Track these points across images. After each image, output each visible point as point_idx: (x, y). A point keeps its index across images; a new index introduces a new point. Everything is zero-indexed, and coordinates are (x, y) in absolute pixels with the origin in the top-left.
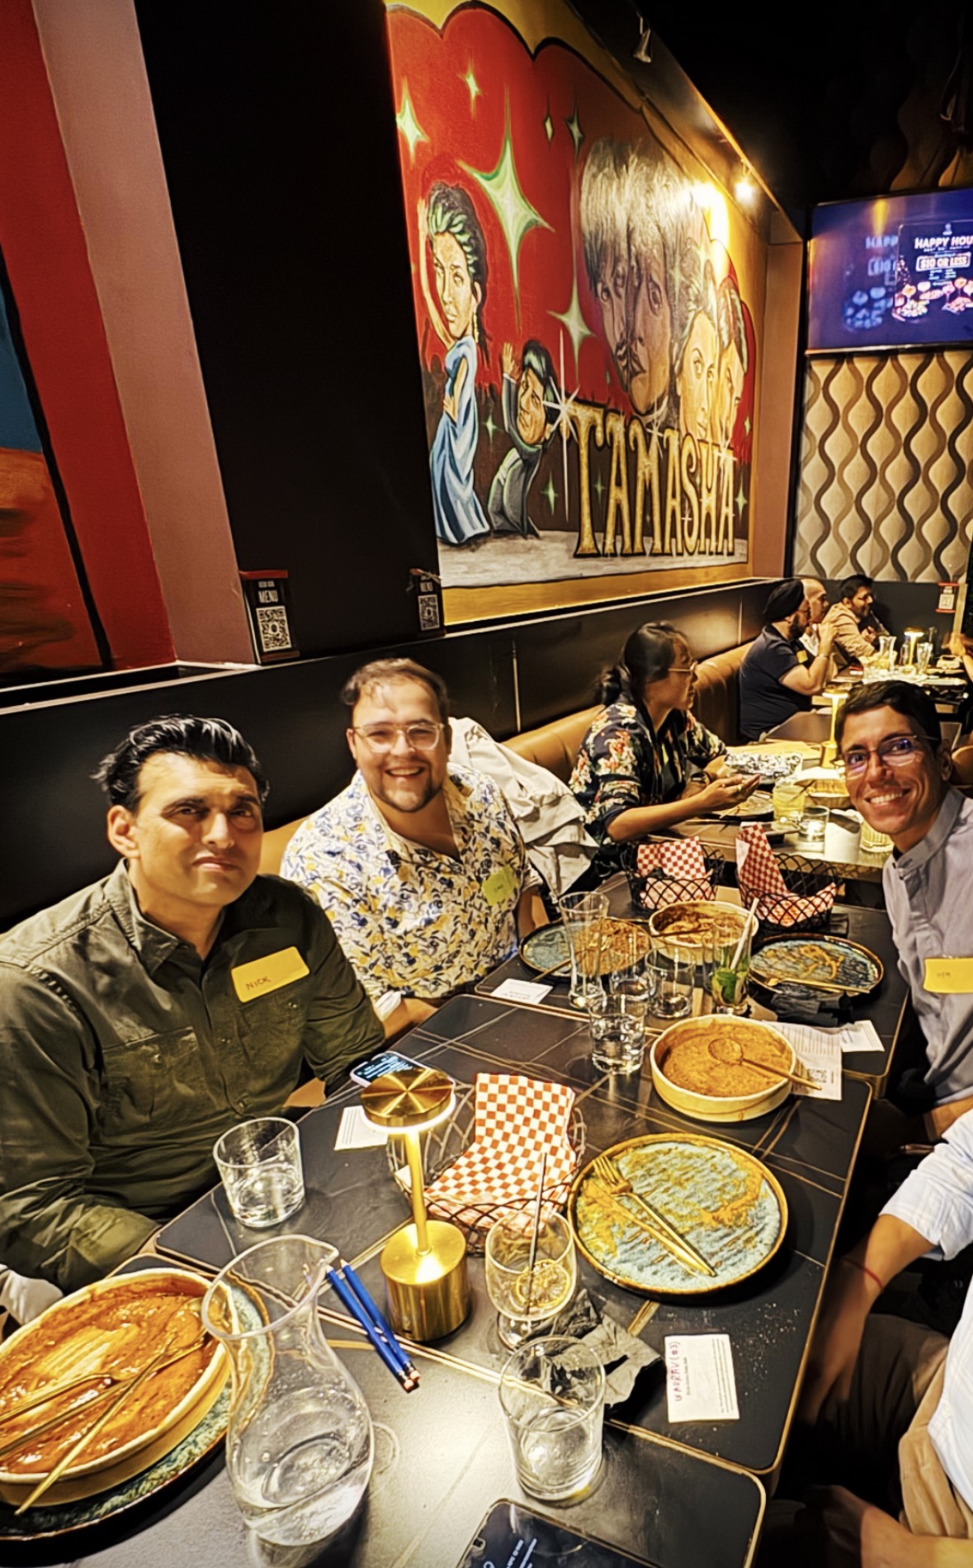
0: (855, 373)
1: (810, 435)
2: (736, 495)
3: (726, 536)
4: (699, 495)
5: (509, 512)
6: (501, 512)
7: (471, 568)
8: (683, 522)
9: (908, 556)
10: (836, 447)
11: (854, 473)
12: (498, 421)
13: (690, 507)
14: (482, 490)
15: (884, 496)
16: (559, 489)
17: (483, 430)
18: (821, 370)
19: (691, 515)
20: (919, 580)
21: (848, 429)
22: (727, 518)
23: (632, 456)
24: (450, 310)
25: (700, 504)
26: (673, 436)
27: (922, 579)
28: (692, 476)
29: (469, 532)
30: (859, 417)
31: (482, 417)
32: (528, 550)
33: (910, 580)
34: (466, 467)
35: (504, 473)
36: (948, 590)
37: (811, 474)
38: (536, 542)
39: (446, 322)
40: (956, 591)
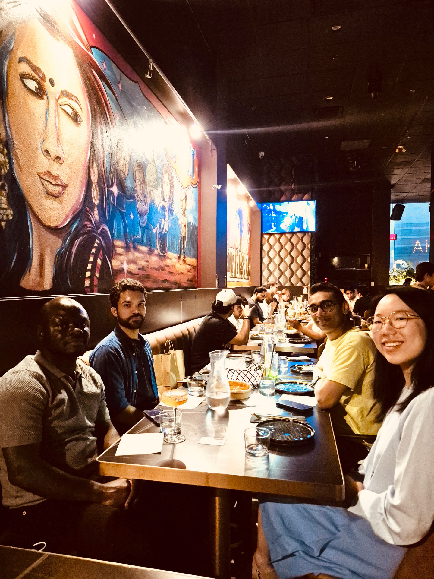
0: (275, 238)
1: (264, 251)
9: (293, 280)
10: (272, 254)
11: (277, 260)
15: (285, 265)
18: (266, 237)
20: (297, 286)
21: (275, 250)
27: (298, 285)
30: (277, 247)
33: (294, 286)
36: (305, 288)
37: (266, 260)
40: (307, 288)
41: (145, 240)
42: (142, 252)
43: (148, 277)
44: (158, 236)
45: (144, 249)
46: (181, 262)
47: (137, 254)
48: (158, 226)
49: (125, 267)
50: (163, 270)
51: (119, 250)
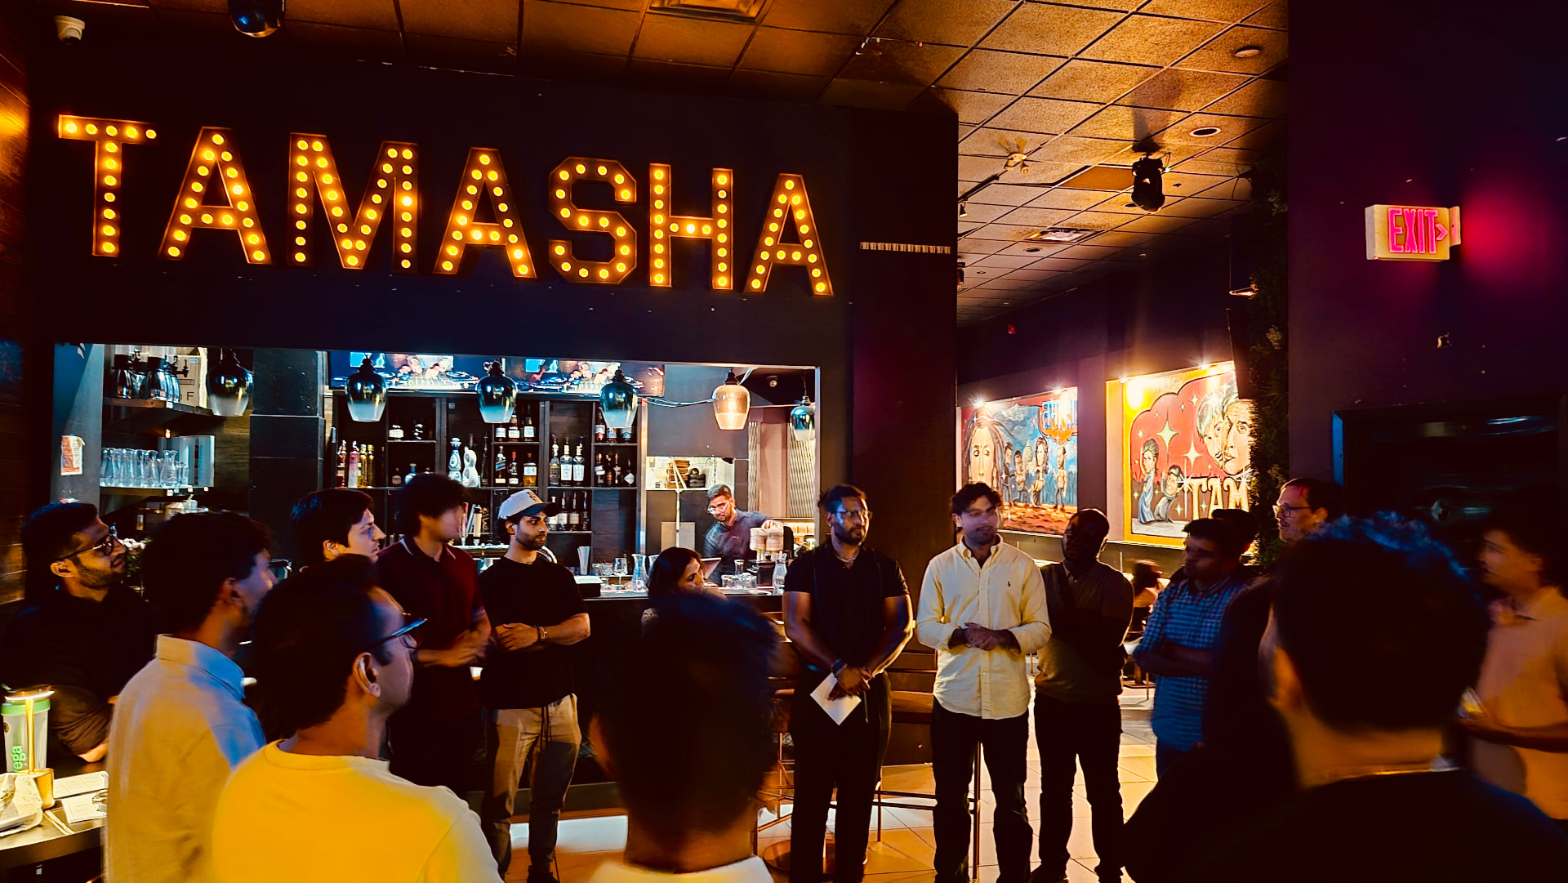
5: (1161, 515)
6: (1159, 515)
7: (1148, 529)
12: (1160, 490)
14: (1153, 510)
16: (1182, 506)
17: (1154, 494)
23: (1225, 493)
24: (1147, 467)
29: (1148, 520)
31: (1154, 490)
32: (1168, 527)
34: (1148, 504)
35: (1160, 504)
38: (1171, 524)
39: (1145, 470)
41: (1022, 499)
42: (1020, 507)
43: (1024, 523)
44: (1033, 494)
45: (1022, 505)
46: (1058, 511)
47: (1016, 508)
48: (1032, 486)
49: (1009, 517)
50: (1038, 518)
51: (1006, 508)
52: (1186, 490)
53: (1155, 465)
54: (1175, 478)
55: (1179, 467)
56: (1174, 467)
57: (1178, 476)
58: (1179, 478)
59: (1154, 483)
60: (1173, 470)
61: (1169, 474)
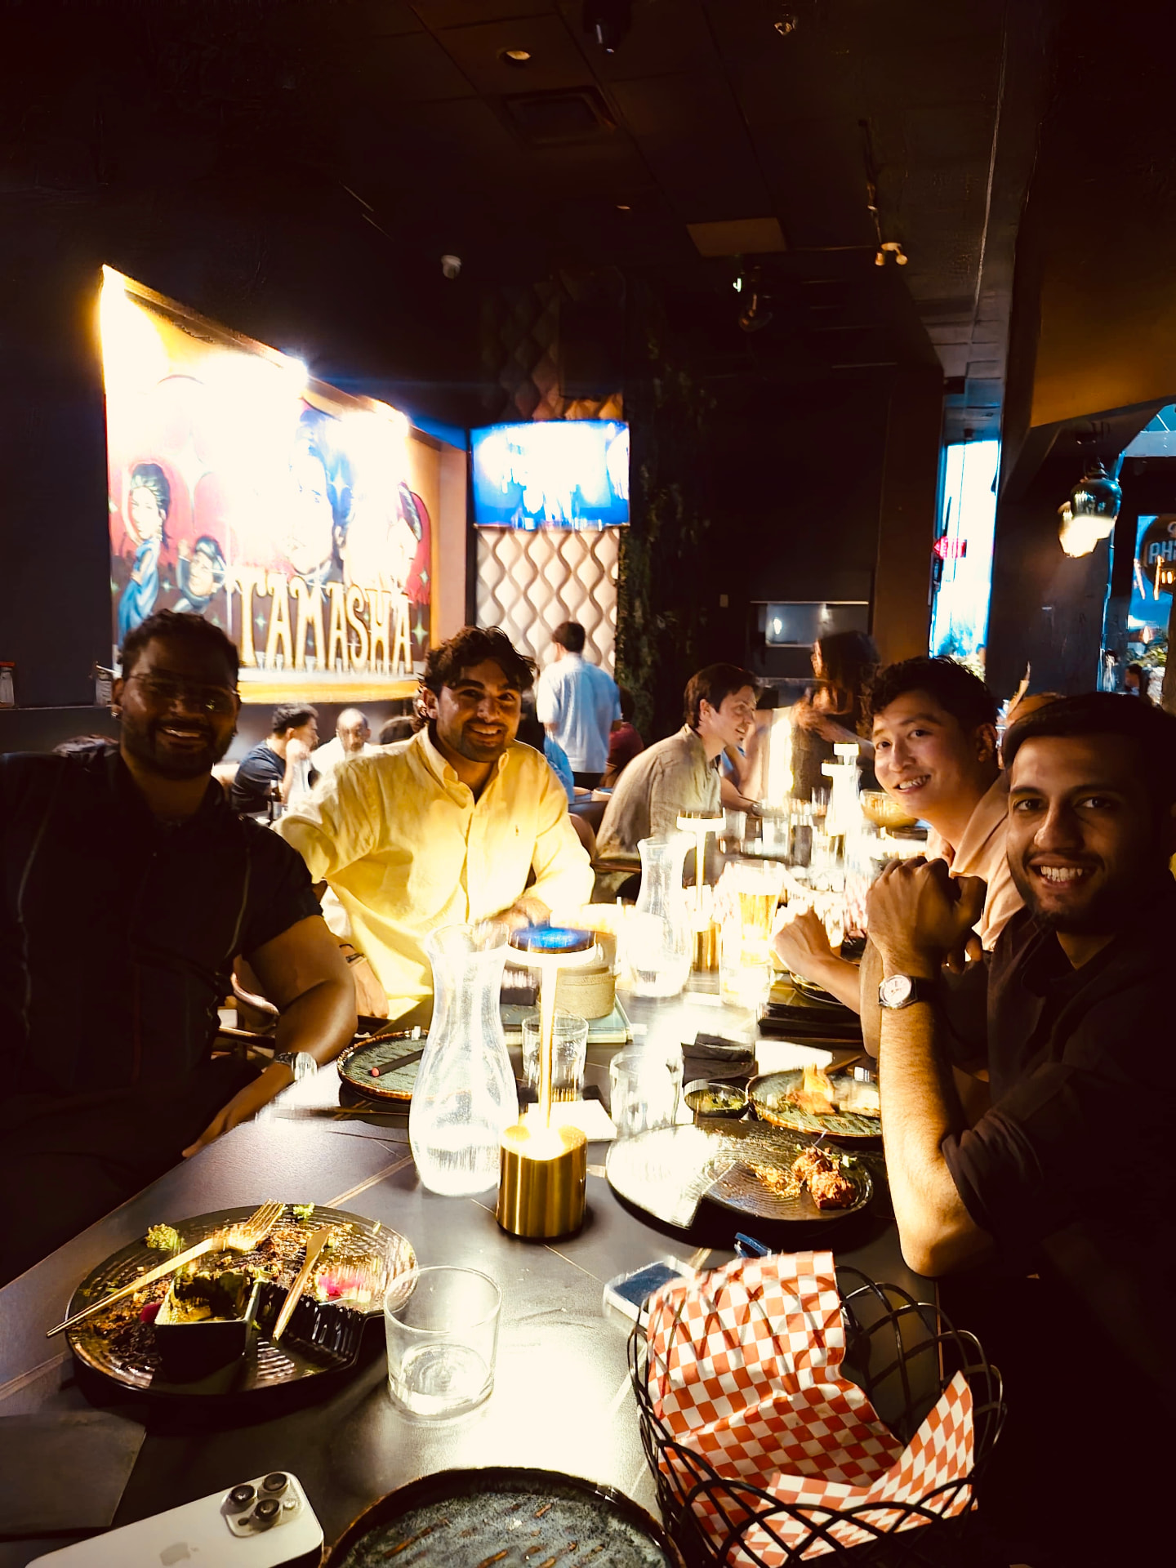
0: (515, 541)
1: (484, 584)
2: (413, 626)
3: (402, 658)
4: (367, 627)
8: (349, 647)
12: (173, 582)
13: (358, 635)
17: (161, 589)
18: (490, 538)
19: (359, 642)
21: (513, 581)
22: (402, 647)
23: (293, 601)
25: (369, 634)
26: (336, 589)
28: (359, 616)
30: (520, 572)
31: (161, 581)
52: (229, 592)
53: (163, 526)
54: (208, 562)
55: (215, 542)
56: (206, 539)
57: (213, 559)
58: (217, 565)
59: (159, 567)
60: (203, 546)
61: (195, 551)
